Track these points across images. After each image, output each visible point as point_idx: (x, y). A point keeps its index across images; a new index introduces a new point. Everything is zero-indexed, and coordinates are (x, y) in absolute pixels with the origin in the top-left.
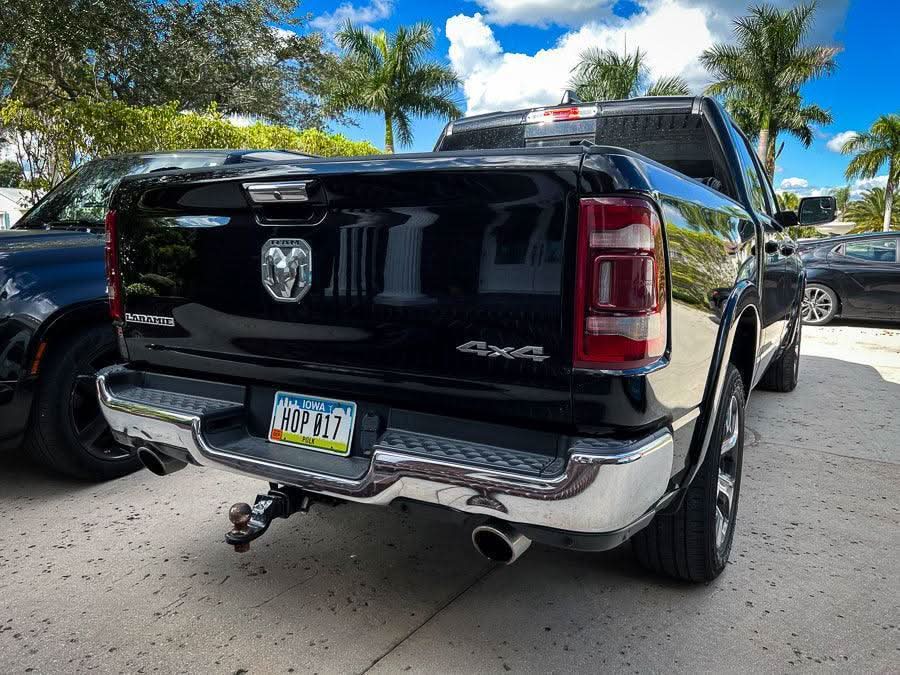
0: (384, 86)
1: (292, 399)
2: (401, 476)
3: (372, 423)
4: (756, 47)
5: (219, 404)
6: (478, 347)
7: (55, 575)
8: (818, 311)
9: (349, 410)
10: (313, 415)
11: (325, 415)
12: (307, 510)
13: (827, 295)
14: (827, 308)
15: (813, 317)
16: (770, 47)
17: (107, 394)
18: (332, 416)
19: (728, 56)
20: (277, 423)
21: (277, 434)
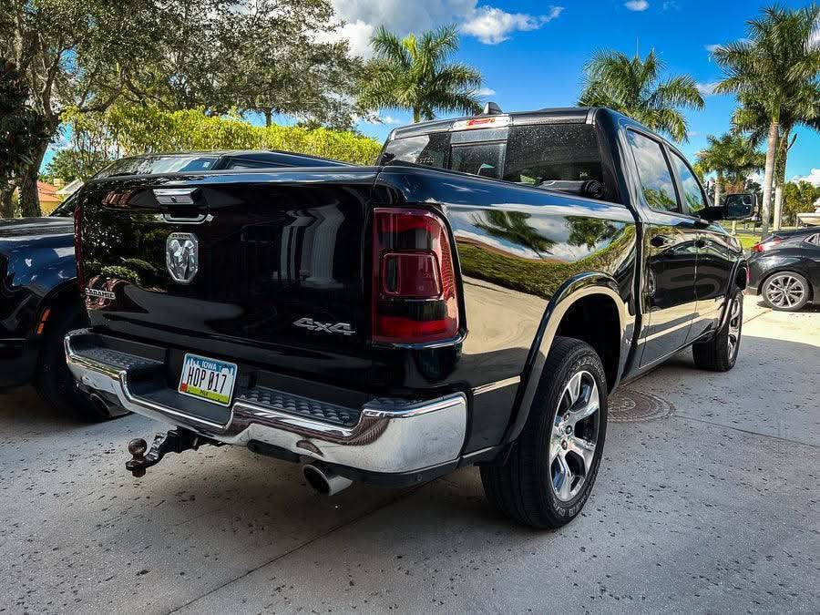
0: (414, 86)
1: (195, 359)
2: (252, 422)
3: (246, 381)
4: (767, 45)
5: (144, 361)
6: (306, 323)
7: (35, 492)
8: (790, 298)
9: (232, 370)
10: (208, 372)
11: (216, 373)
12: (196, 448)
13: (800, 282)
14: (799, 295)
15: (786, 303)
16: (781, 44)
17: (71, 351)
18: (221, 374)
19: (739, 53)
20: (184, 379)
21: (184, 387)
